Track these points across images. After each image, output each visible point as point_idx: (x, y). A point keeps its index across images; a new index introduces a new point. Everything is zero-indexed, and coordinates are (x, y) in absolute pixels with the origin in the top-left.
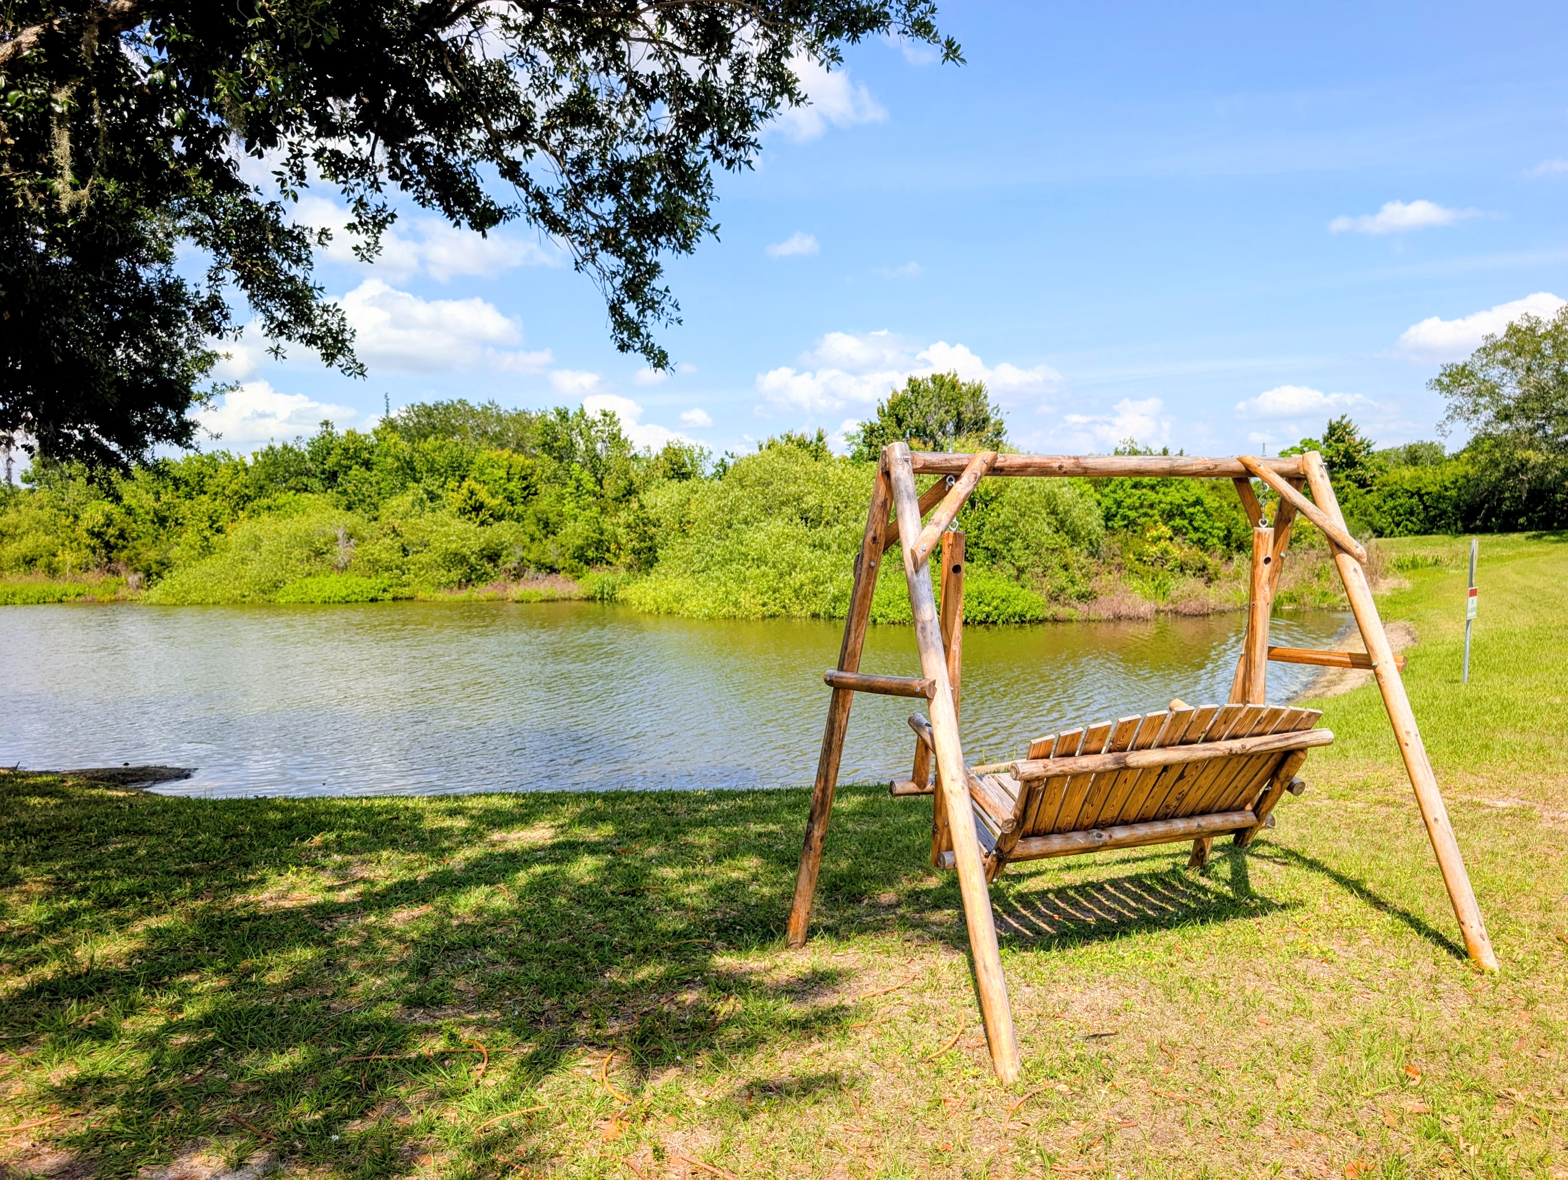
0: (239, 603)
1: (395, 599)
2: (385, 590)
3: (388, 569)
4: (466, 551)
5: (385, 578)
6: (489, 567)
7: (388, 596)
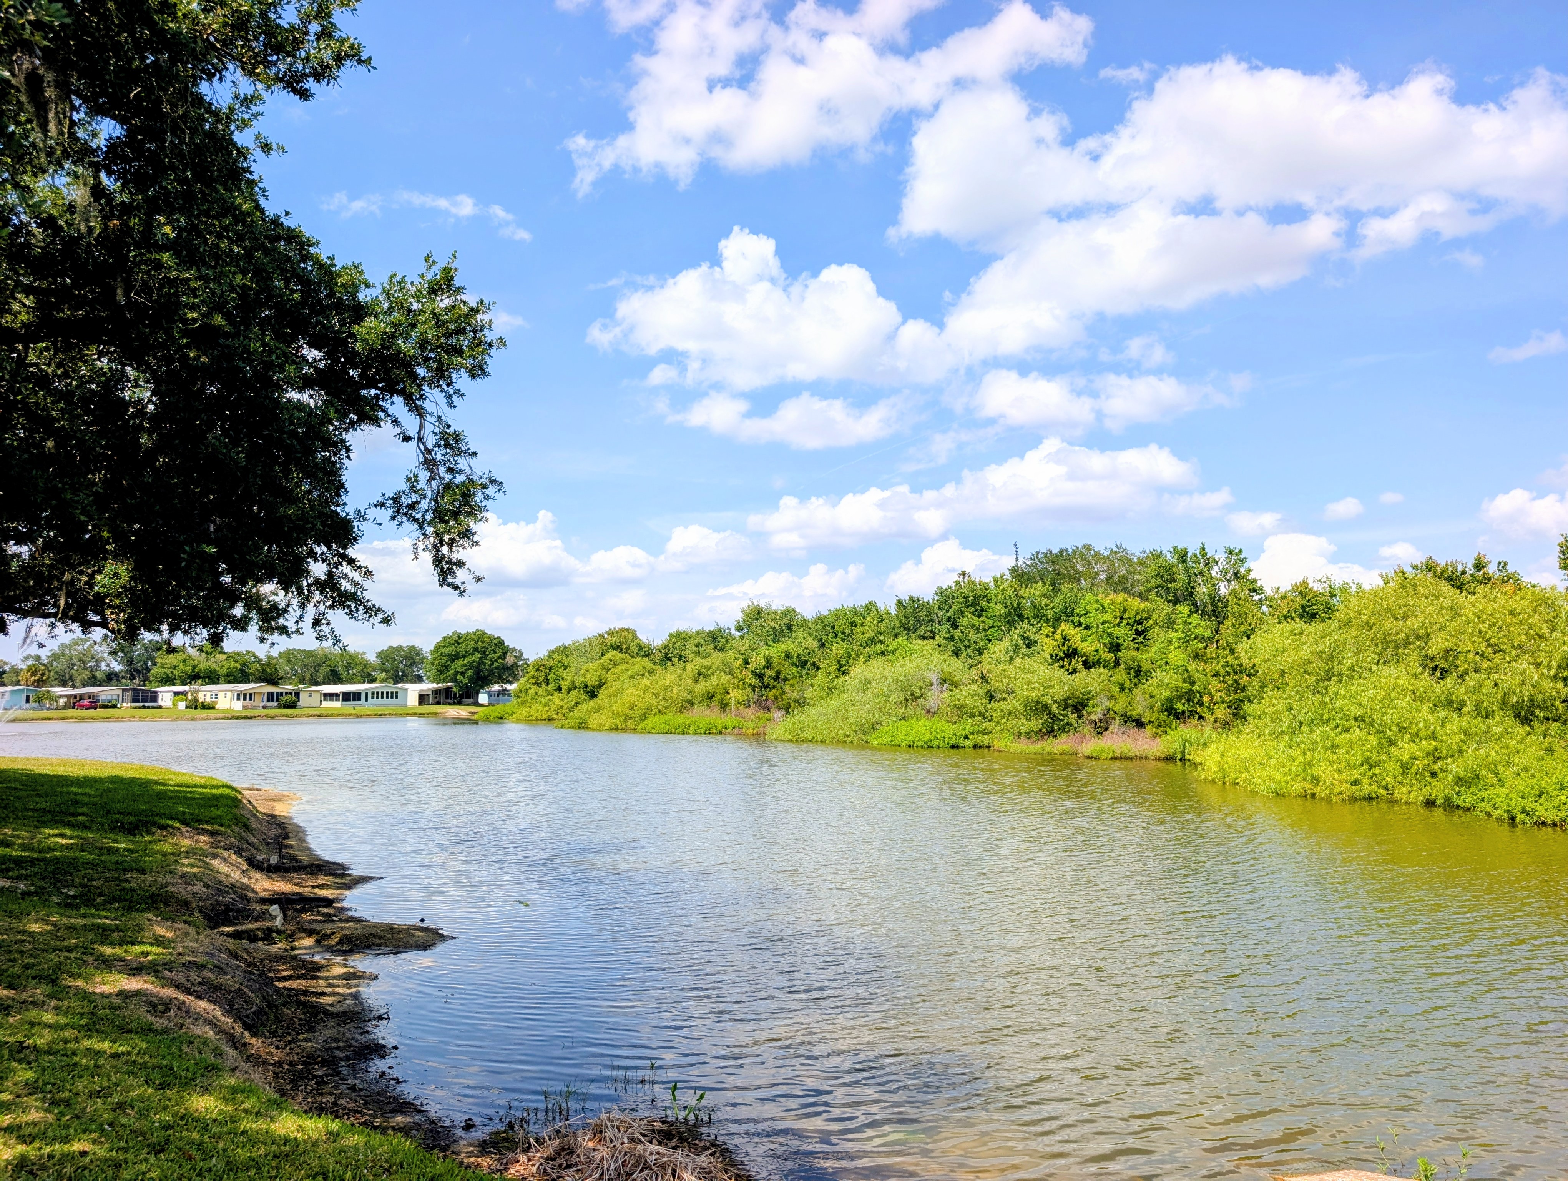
0: (839, 742)
1: (975, 747)
2: (966, 737)
3: (972, 716)
4: (1048, 700)
5: (968, 725)
6: (1072, 717)
7: (969, 743)
